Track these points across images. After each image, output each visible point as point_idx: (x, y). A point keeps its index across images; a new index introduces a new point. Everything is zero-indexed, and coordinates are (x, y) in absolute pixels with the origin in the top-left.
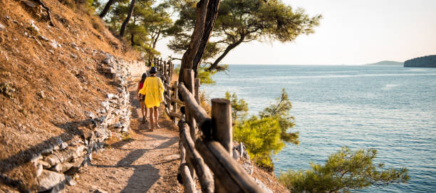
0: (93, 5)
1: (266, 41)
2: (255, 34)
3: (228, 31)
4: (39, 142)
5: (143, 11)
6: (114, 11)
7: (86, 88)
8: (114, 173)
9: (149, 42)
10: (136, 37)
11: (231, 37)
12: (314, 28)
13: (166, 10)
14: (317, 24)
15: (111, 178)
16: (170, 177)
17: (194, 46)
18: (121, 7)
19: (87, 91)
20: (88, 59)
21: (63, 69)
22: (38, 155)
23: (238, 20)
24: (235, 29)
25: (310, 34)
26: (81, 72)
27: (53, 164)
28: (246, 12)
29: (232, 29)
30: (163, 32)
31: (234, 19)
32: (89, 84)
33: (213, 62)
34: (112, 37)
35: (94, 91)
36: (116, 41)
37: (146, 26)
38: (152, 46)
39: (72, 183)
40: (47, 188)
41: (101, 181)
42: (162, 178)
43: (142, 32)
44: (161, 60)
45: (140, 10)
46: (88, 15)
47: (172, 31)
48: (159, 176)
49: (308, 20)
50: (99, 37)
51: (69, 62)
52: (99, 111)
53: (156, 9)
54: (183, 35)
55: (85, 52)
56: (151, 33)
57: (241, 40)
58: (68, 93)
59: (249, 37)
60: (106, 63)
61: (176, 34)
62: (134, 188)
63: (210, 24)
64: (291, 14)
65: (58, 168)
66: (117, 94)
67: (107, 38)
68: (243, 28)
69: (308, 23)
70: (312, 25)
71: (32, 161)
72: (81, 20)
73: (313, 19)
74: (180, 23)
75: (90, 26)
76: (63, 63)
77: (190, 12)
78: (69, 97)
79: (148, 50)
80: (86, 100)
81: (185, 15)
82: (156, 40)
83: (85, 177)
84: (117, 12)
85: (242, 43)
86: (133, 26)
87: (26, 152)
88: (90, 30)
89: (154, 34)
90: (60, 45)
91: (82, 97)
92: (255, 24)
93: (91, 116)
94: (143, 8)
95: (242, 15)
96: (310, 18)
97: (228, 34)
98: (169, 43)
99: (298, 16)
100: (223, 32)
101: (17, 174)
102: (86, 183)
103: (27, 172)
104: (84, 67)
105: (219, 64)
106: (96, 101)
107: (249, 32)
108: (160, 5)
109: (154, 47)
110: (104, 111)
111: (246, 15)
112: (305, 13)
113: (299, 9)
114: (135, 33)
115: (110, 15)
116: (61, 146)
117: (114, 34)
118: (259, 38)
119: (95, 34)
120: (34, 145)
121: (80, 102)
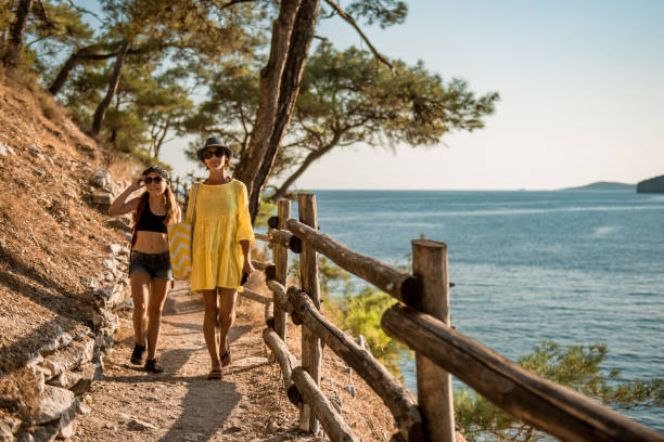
0: (31, 70)
1: (382, 144)
2: (361, 129)
3: (309, 123)
4: (29, 331)
5: (135, 84)
6: (75, 83)
7: (68, 232)
8: (153, 390)
9: (147, 146)
10: (122, 134)
11: (313, 135)
12: (485, 118)
13: (180, 82)
14: (490, 111)
15: (150, 399)
16: (262, 396)
17: (256, 153)
18: (90, 75)
19: (72, 238)
20: (65, 176)
21: (24, 196)
22: (36, 355)
23: (329, 104)
24: (321, 120)
25: (476, 130)
26: (55, 203)
27: (56, 373)
28: (344, 87)
29: (315, 121)
30: (177, 125)
31: (322, 101)
32: (72, 226)
33: (279, 186)
34: (82, 136)
35: (85, 239)
36: (90, 143)
37: (141, 114)
38: (152, 154)
39: (84, 408)
40: (52, 415)
41: (133, 405)
42: (245, 398)
43: (134, 126)
44: (177, 182)
45: (129, 82)
46: (31, 90)
47: (194, 125)
48: (239, 396)
49: (472, 103)
50: (57, 134)
51: (33, 183)
52: (103, 277)
53: (160, 80)
54: (217, 131)
55: (56, 164)
56: (150, 128)
57: (334, 142)
58: (45, 242)
59: (350, 136)
60: (98, 186)
61: (203, 129)
62: (198, 416)
63: (285, 110)
64: (441, 91)
65: (63, 380)
66: (125, 245)
67: (71, 137)
68: (338, 118)
69: (471, 108)
70: (481, 112)
71: (28, 366)
72: (20, 101)
73: (483, 100)
74: (211, 107)
75: (38, 113)
76: (22, 185)
77: (232, 86)
78: (45, 250)
79: (145, 161)
80: (76, 256)
81: (221, 93)
82: (160, 142)
83: (101, 398)
84: (81, 85)
85: (336, 149)
86: (116, 114)
87: (14, 348)
88: (39, 121)
89: (157, 130)
90: (11, 150)
91: (67, 250)
92: (361, 111)
93: (92, 285)
94: (134, 78)
95: (335, 92)
96: (477, 98)
97: (308, 130)
98: (188, 148)
99: (453, 96)
100: (298, 125)
101: (10, 389)
102: (107, 410)
103: (25, 385)
104: (59, 194)
105: (291, 188)
106: (93, 258)
107: (348, 127)
108: (169, 72)
109: (156, 155)
110: (111, 277)
111: (345, 94)
112: (468, 90)
113: (456, 82)
114: (120, 127)
115: (67, 91)
116: (61, 341)
117: (82, 130)
118: (368, 137)
119: (49, 130)
120: (22, 336)
121: (66, 259)
